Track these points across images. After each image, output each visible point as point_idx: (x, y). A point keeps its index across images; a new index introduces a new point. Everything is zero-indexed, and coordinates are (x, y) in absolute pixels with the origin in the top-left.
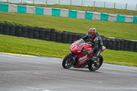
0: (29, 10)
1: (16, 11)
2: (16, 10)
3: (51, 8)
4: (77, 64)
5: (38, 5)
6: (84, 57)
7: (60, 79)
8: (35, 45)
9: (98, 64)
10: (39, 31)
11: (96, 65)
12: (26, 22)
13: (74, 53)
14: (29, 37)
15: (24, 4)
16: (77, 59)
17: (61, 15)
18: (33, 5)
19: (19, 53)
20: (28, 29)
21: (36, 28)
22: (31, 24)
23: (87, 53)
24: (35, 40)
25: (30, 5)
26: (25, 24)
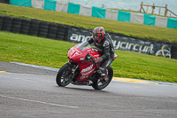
6: (89, 68)
9: (106, 79)
16: (78, 71)
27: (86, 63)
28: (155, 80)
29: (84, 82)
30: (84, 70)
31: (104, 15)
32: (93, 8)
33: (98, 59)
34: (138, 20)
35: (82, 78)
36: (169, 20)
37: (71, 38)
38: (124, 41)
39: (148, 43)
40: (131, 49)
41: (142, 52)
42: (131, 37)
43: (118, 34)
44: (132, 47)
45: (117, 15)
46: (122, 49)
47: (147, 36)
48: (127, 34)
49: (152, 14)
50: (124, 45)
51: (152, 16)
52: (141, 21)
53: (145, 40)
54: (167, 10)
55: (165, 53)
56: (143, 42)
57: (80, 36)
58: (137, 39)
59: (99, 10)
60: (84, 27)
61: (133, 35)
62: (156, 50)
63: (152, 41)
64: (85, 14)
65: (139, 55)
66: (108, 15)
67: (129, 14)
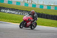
0: (52, 8)
2: (46, 8)
4: (26, 26)
8: (54, 23)
10: (56, 17)
12: (51, 13)
14: (52, 19)
15: (50, 6)
19: (47, 26)
20: (51, 16)
21: (55, 15)
22: (53, 14)
24: (54, 20)
25: (53, 6)
26: (50, 14)
29: (28, 27)
31: (12, 3)
32: (8, 1)
33: (32, 20)
34: (23, 5)
35: (27, 26)
36: (33, 5)
37: (1, 11)
38: (18, 11)
40: (21, 14)
42: (21, 10)
43: (16, 9)
44: (21, 13)
45: (16, 3)
46: (18, 14)
48: (19, 9)
49: (27, 3)
50: (18, 13)
52: (24, 5)
53: (25, 11)
54: (32, 2)
56: (24, 12)
57: (4, 10)
58: (22, 11)
59: (10, 2)
60: (5, 7)
61: (21, 9)
63: (27, 11)
64: (6, 3)
66: (13, 3)
67: (20, 3)
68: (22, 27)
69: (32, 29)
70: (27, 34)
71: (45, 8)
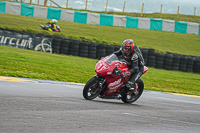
1: (98, 23)
2: (97, 21)
3: (148, 19)
4: (105, 93)
5: (131, 14)
6: (117, 82)
7: (162, 122)
9: (136, 92)
11: (133, 95)
12: (113, 38)
13: (102, 76)
15: (109, 13)
16: (106, 84)
17: (163, 29)
18: (123, 14)
23: (122, 76)
25: (119, 14)
26: (111, 42)
27: (113, 78)
28: (34, 77)
30: (111, 84)
35: (109, 92)
36: (49, 10)
39: (26, 36)
40: (7, 43)
41: (19, 47)
42: (7, 29)
44: (8, 41)
47: (24, 28)
48: (3, 26)
49: (30, 4)
51: (31, 6)
52: (18, 12)
53: (23, 33)
55: (46, 47)
56: (20, 36)
58: (14, 32)
61: (9, 27)
62: (35, 44)
63: (30, 34)
65: (16, 50)
67: (4, 4)
68: (93, 96)
69: (126, 101)
70: (30, 112)
71: (93, 20)
